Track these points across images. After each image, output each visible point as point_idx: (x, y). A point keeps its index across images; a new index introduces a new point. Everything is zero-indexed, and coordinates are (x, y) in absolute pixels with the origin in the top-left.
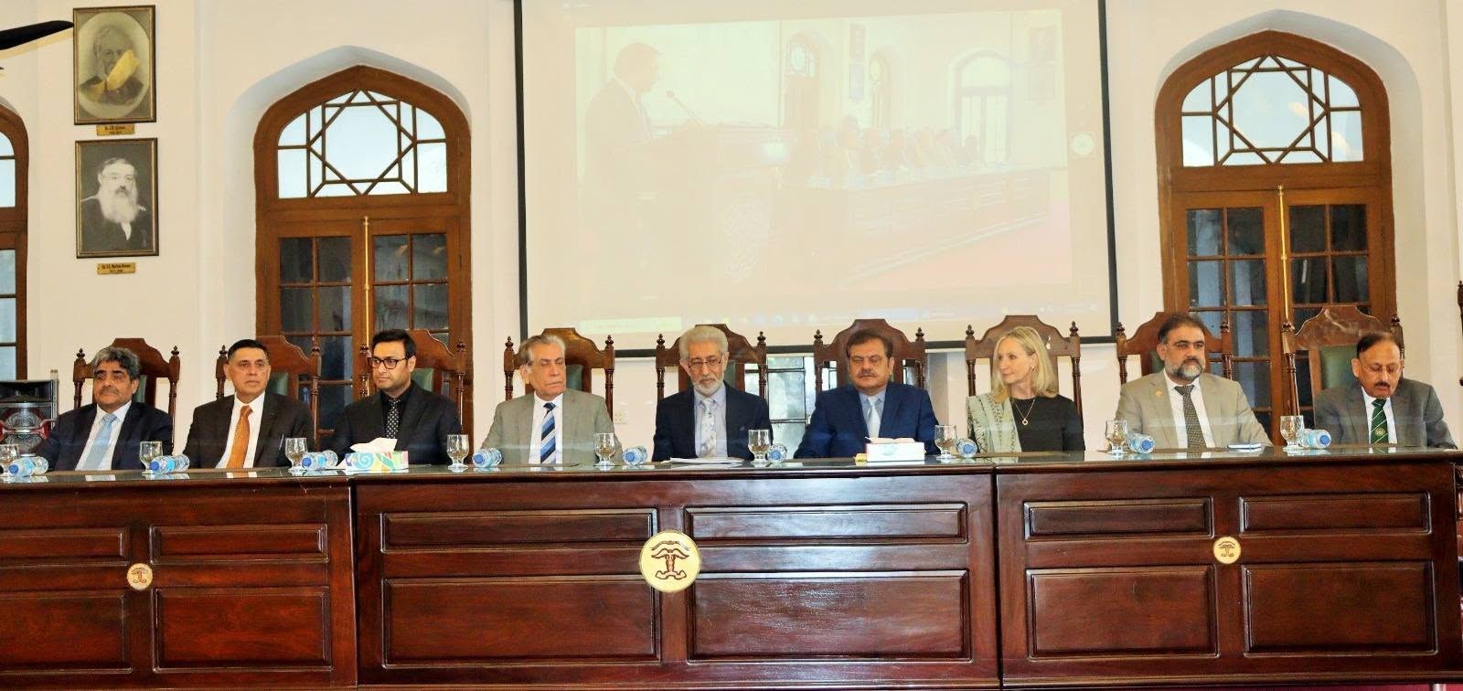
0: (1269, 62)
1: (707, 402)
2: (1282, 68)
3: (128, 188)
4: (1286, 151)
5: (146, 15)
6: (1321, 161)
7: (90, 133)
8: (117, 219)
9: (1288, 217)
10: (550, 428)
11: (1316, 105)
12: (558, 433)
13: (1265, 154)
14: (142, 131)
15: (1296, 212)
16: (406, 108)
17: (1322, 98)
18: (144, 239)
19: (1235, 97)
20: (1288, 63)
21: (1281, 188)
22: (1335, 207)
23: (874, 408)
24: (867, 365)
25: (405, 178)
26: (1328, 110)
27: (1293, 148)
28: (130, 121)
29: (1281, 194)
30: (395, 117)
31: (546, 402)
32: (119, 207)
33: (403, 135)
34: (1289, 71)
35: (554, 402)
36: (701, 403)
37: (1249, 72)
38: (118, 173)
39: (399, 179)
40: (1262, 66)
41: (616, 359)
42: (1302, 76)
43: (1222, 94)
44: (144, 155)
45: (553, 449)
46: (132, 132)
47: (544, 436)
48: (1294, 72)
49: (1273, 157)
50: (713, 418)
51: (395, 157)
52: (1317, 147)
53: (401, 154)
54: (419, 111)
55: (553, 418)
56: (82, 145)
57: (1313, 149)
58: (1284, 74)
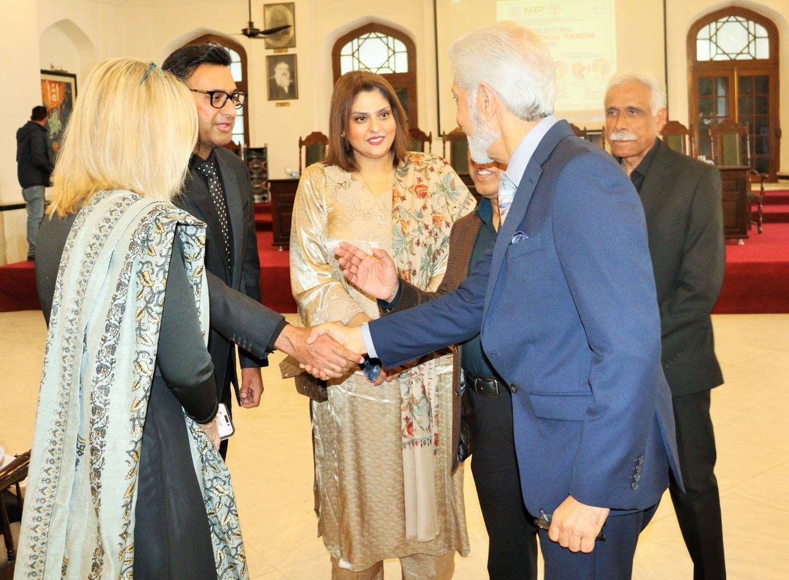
0: (732, 18)
2: (737, 21)
3: (286, 73)
4: (738, 54)
5: (291, 6)
6: (752, 58)
7: (271, 52)
8: (282, 85)
9: (738, 80)
11: (750, 35)
13: (730, 55)
14: (291, 51)
15: (741, 79)
17: (753, 33)
18: (293, 92)
19: (718, 33)
20: (740, 19)
21: (735, 69)
22: (756, 77)
26: (755, 37)
27: (741, 53)
28: (286, 47)
29: (736, 71)
30: (386, 43)
32: (282, 80)
33: (389, 50)
34: (740, 22)
37: (724, 22)
38: (282, 68)
39: (389, 67)
40: (729, 20)
42: (745, 24)
43: (713, 31)
44: (291, 60)
46: (286, 51)
48: (742, 23)
49: (733, 57)
53: (389, 57)
54: (396, 40)
56: (269, 58)
57: (749, 53)
58: (738, 24)
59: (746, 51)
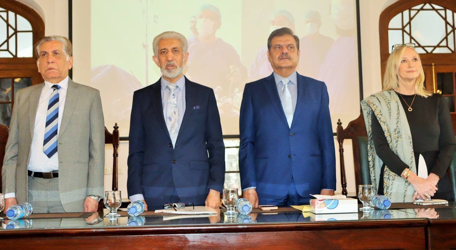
0: (428, 6)
1: (172, 86)
2: (434, 9)
4: (435, 47)
6: (450, 52)
9: (436, 77)
10: (56, 100)
11: (448, 26)
12: (61, 105)
13: (426, 48)
15: (440, 76)
16: (12, 14)
17: (451, 23)
19: (412, 22)
20: (436, 7)
21: (433, 64)
23: (286, 86)
24: (286, 51)
25: (10, 49)
26: (454, 29)
27: (438, 46)
29: (433, 67)
30: (6, 19)
31: (53, 85)
33: (9, 28)
34: (436, 10)
35: (59, 84)
36: (167, 87)
37: (419, 10)
39: (8, 50)
40: (424, 8)
41: (120, 142)
42: (442, 13)
43: (406, 20)
45: (56, 116)
47: (50, 106)
48: (439, 11)
49: (429, 50)
50: (176, 99)
51: (5, 39)
52: (449, 46)
53: (9, 37)
54: (18, 16)
55: (58, 94)
57: (447, 46)
58: (434, 12)
59: (444, 43)
